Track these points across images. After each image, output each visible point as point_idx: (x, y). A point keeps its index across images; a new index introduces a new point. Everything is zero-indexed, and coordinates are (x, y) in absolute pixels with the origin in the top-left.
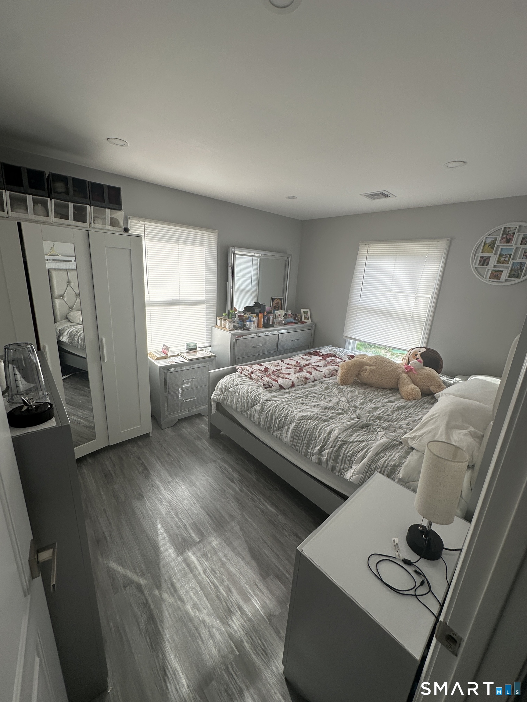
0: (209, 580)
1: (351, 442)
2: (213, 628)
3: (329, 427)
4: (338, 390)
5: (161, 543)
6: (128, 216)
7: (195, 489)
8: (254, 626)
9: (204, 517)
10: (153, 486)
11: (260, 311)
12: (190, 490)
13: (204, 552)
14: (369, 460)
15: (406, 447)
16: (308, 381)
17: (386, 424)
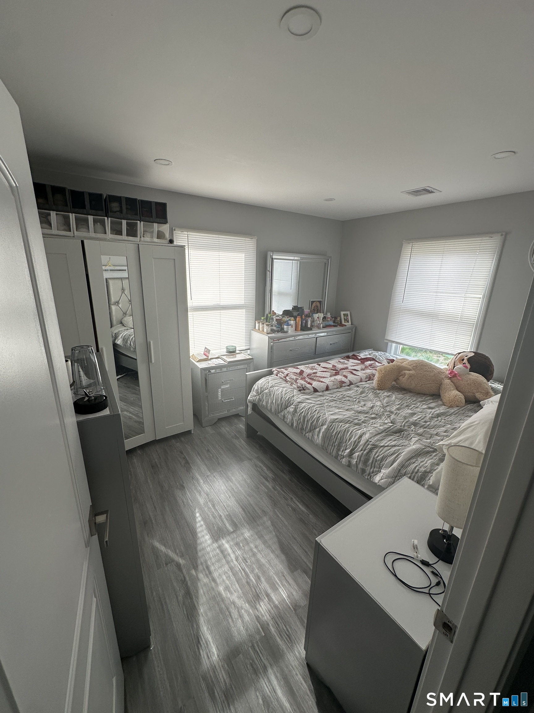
0: (241, 567)
1: (382, 446)
2: (242, 609)
3: (360, 431)
4: (374, 395)
5: (199, 530)
6: (174, 228)
7: (231, 484)
8: (280, 613)
9: (238, 510)
10: (193, 478)
11: (298, 315)
12: (227, 485)
13: (237, 541)
14: (399, 465)
15: (440, 454)
16: (344, 385)
17: (421, 431)
